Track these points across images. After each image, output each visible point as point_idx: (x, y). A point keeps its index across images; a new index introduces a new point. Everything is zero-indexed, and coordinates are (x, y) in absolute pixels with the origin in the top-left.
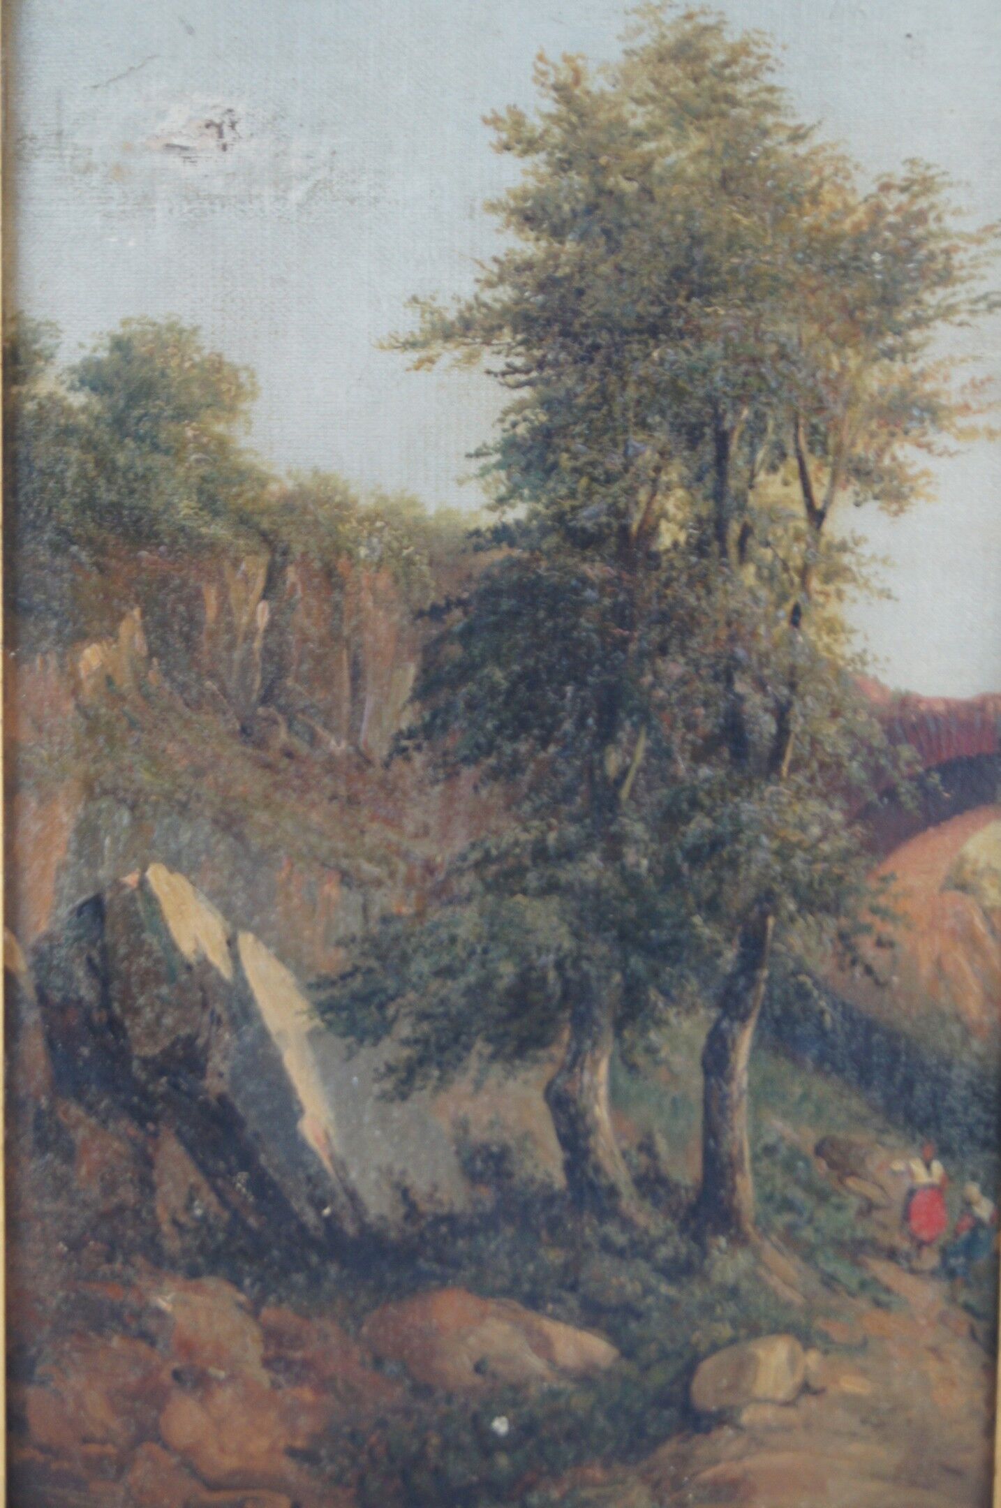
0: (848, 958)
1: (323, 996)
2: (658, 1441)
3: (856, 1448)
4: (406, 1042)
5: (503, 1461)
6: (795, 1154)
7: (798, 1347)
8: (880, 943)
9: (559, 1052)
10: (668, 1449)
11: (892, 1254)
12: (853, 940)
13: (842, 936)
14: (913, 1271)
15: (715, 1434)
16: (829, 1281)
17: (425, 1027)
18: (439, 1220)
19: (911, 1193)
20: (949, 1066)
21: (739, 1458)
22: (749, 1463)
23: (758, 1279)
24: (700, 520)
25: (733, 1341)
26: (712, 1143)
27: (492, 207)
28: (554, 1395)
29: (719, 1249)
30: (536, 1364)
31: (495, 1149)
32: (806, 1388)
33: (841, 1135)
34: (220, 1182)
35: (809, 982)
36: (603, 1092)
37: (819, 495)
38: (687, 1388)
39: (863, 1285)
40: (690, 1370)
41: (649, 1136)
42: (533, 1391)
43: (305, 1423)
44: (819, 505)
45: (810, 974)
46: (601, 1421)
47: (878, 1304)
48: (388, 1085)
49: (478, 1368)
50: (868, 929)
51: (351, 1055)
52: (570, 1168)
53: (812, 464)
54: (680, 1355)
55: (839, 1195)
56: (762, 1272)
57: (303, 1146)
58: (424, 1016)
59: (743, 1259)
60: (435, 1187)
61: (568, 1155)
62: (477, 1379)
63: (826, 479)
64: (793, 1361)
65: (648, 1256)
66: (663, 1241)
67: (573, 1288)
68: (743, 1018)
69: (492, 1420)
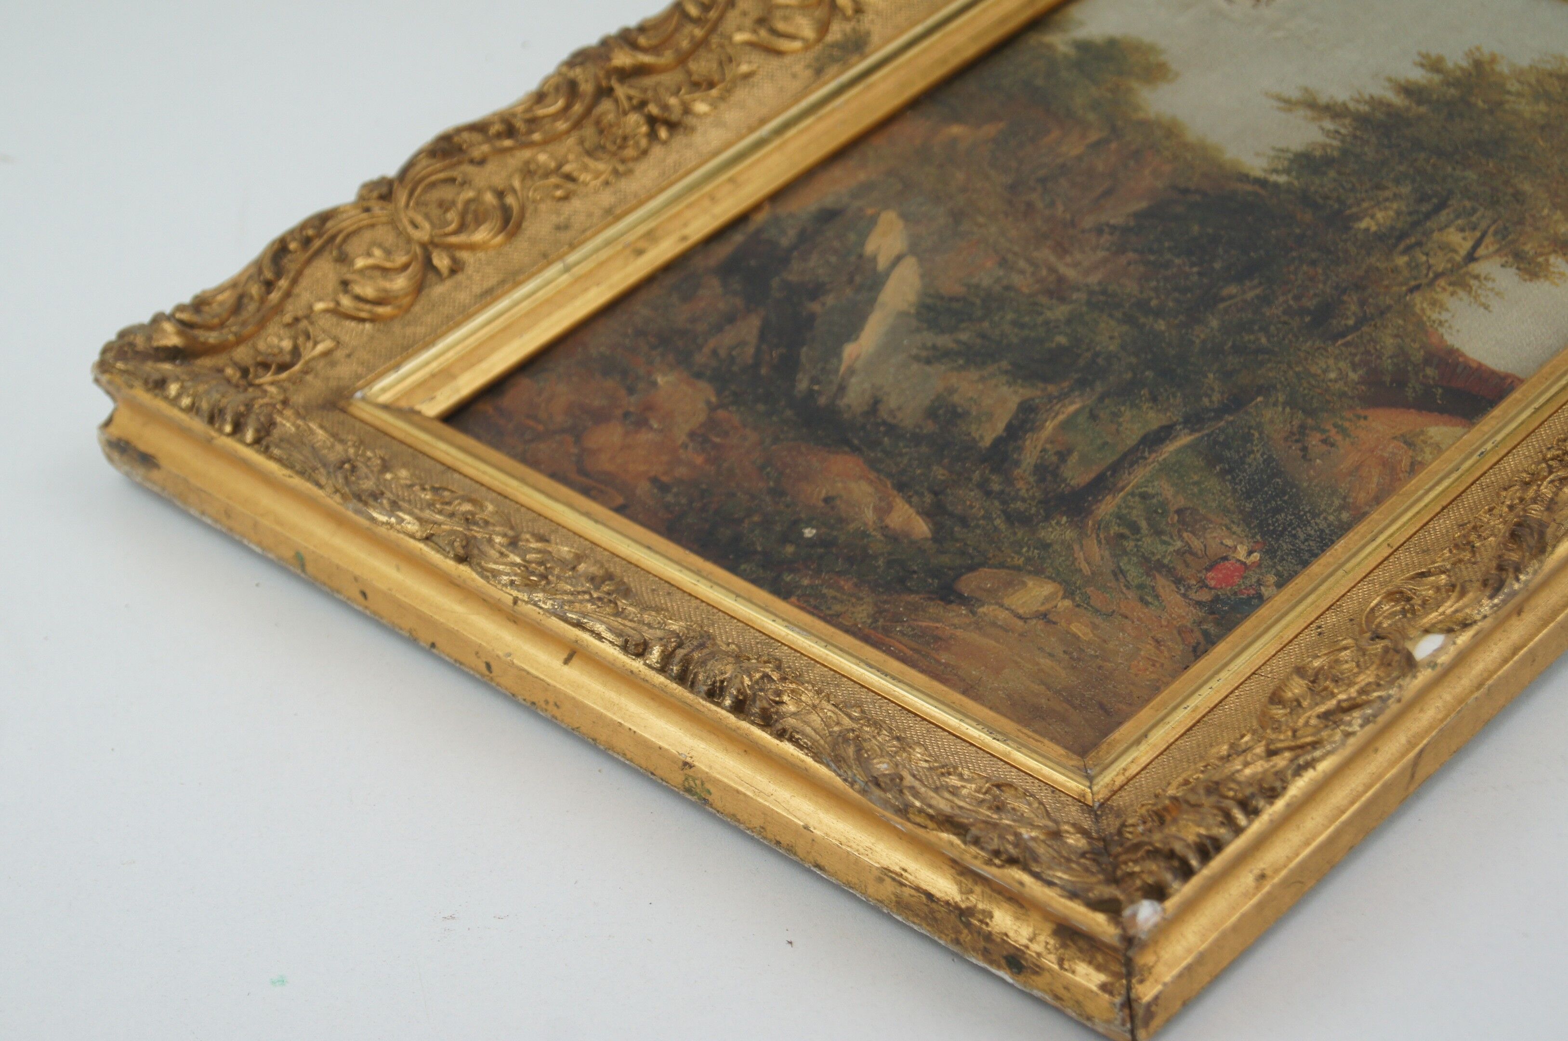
0: (1297, 437)
1: (929, 301)
2: (910, 591)
3: (1045, 662)
4: (958, 342)
5: (790, 549)
6: (1164, 504)
7: (1061, 594)
8: (1324, 441)
9: (1051, 389)
10: (913, 598)
11: (1178, 581)
12: (1307, 431)
13: (1303, 427)
14: (1184, 596)
15: (954, 606)
16: (1119, 572)
17: (979, 341)
18: (884, 423)
19: (1225, 558)
20: (1315, 516)
21: (955, 627)
22: (959, 632)
23: (1069, 547)
24: (1392, 228)
25: (1018, 569)
26: (1109, 473)
27: (1390, 80)
28: (865, 534)
29: (1058, 523)
30: (870, 515)
31: (960, 410)
32: (1044, 616)
33: (1202, 511)
34: (764, 347)
35: (1257, 435)
36: (1061, 417)
37: (1481, 251)
38: (961, 575)
39: (1140, 587)
40: (972, 568)
41: (1070, 451)
42: (852, 527)
43: (681, 471)
44: (1476, 255)
45: (1261, 433)
46: (881, 562)
47: (1142, 599)
48: (924, 354)
49: (827, 500)
50: (1324, 431)
51: (918, 330)
52: (998, 442)
53: (1489, 239)
54: (972, 558)
55: (1171, 537)
56: (1076, 547)
57: (838, 355)
58: (983, 336)
59: (1069, 534)
60: (900, 408)
61: (1005, 435)
62: (821, 504)
63: (1492, 249)
64: (1047, 599)
65: (1004, 502)
66: (1024, 500)
67: (936, 494)
68: (1193, 431)
69: (806, 527)
